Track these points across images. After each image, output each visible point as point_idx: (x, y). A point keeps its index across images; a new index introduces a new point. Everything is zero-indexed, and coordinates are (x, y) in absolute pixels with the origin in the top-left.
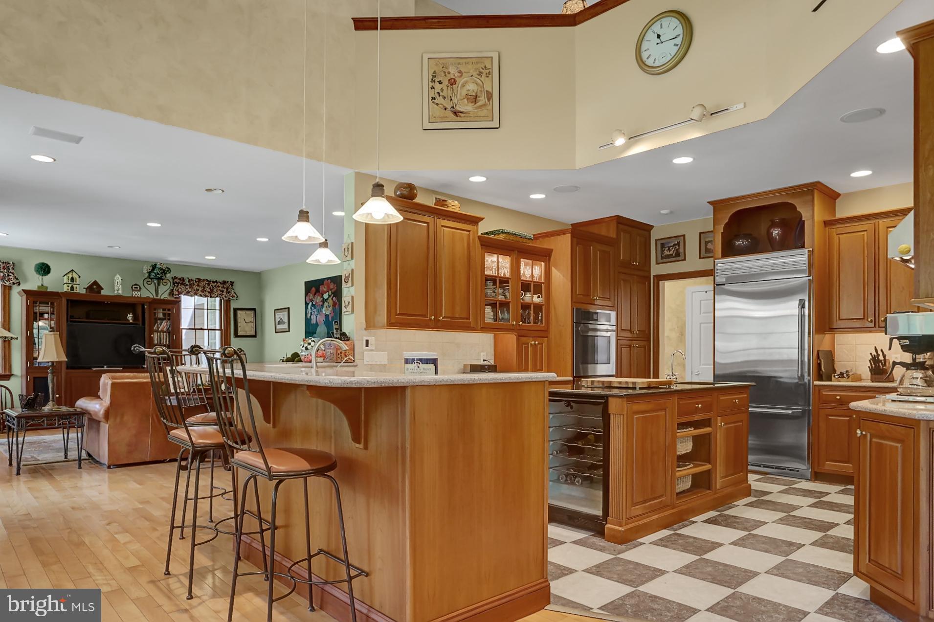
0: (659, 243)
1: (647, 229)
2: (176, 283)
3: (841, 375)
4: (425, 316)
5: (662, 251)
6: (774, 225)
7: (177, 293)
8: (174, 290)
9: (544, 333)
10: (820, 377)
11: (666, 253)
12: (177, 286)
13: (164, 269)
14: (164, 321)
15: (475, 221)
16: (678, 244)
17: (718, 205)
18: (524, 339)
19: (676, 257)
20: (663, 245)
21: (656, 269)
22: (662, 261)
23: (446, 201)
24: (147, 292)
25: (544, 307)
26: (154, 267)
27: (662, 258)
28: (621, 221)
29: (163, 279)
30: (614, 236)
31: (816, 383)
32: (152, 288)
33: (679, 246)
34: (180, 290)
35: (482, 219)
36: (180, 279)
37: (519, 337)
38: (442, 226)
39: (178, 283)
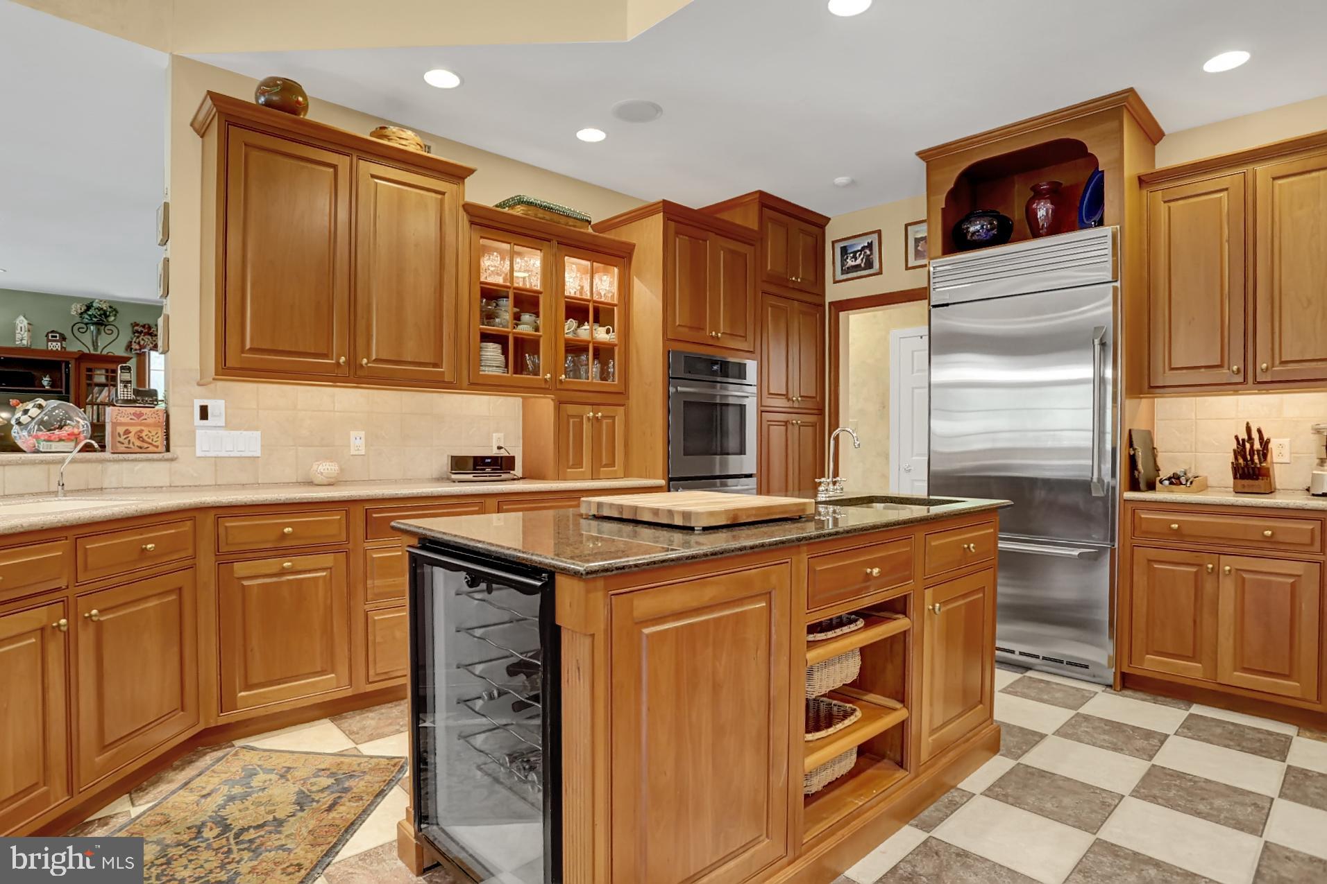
0: (838, 247)
1: (818, 223)
2: (137, 332)
3: (1175, 480)
4: (325, 356)
5: (843, 261)
6: (1038, 195)
7: (137, 347)
8: (133, 343)
9: (620, 397)
10: (1134, 485)
11: (850, 263)
12: (138, 337)
13: (105, 308)
14: (106, 388)
15: (458, 174)
16: (870, 246)
17: (933, 158)
18: (571, 409)
19: (865, 269)
20: (844, 250)
21: (834, 292)
22: (845, 277)
23: (384, 128)
24: (81, 344)
25: (616, 350)
26: (89, 307)
27: (843, 272)
28: (766, 203)
29: (106, 326)
30: (755, 227)
31: (1129, 495)
32: (87, 338)
33: (871, 250)
34: (142, 343)
35: (471, 171)
36: (144, 326)
37: (559, 404)
38: (373, 176)
39: (141, 332)
